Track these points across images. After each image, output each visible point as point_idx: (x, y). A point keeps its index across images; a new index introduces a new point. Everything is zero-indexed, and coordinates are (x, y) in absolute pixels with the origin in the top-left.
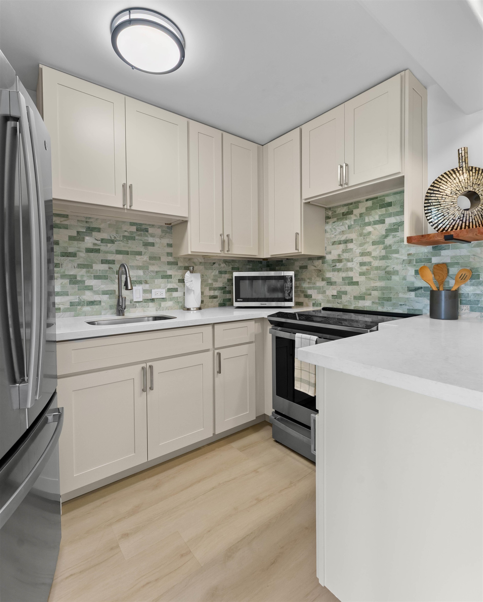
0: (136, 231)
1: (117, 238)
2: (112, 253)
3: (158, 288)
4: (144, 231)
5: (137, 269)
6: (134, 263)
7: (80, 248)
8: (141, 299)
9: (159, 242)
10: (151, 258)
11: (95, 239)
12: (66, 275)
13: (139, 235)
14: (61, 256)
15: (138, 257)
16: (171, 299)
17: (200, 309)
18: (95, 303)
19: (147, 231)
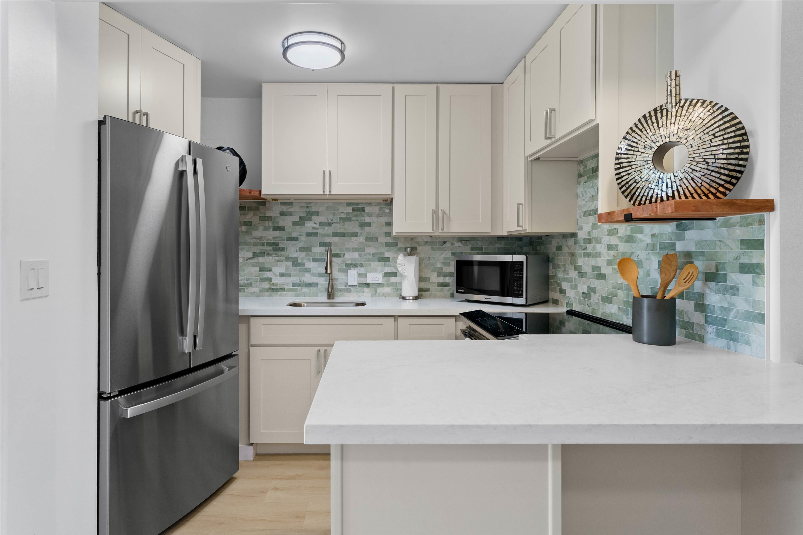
0: (352, 211)
1: (333, 220)
2: (328, 236)
3: (374, 272)
4: (361, 210)
5: (352, 252)
6: (350, 245)
7: (301, 232)
8: (355, 284)
9: (377, 221)
10: (367, 239)
11: (314, 223)
12: (290, 258)
13: (356, 215)
14: (286, 241)
15: (354, 239)
16: (389, 285)
17: (417, 298)
18: (313, 285)
19: (364, 211)
